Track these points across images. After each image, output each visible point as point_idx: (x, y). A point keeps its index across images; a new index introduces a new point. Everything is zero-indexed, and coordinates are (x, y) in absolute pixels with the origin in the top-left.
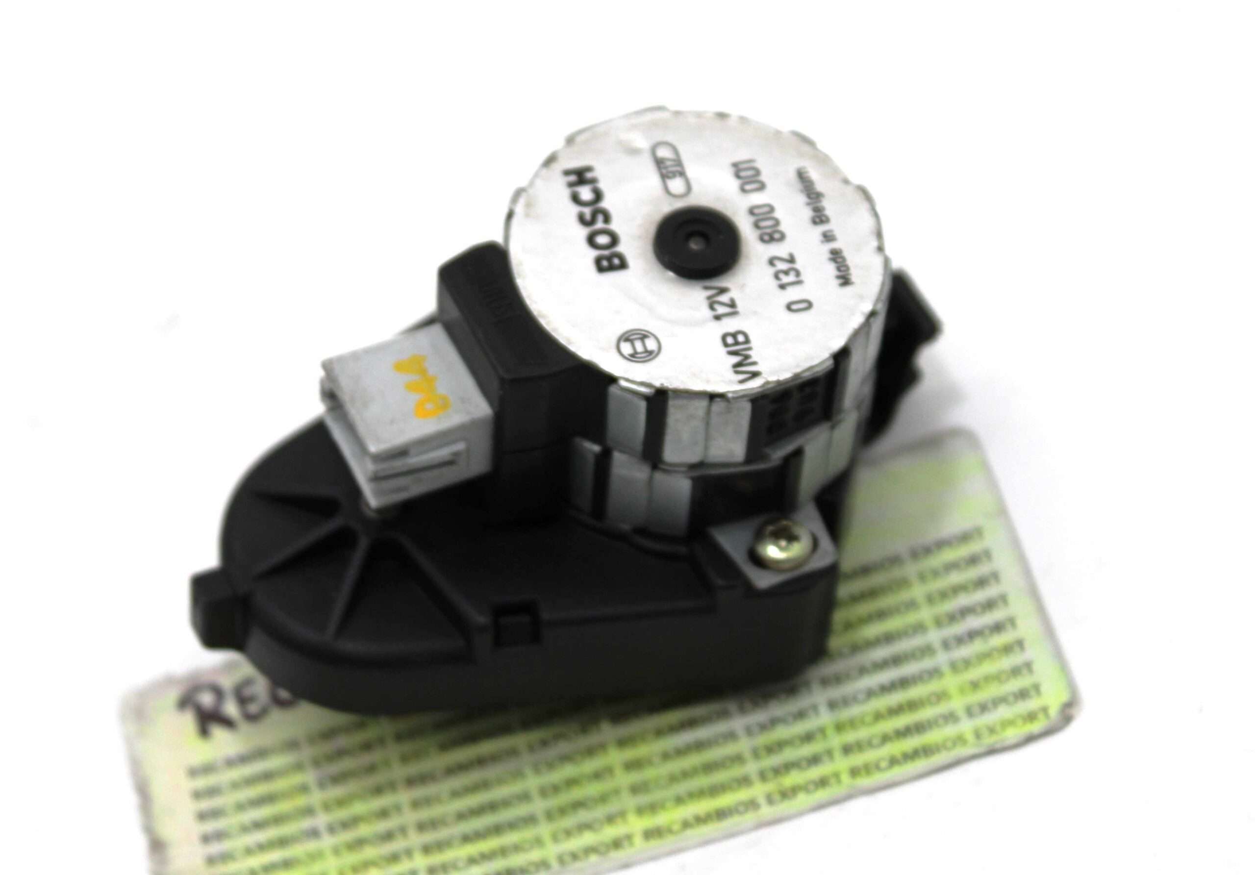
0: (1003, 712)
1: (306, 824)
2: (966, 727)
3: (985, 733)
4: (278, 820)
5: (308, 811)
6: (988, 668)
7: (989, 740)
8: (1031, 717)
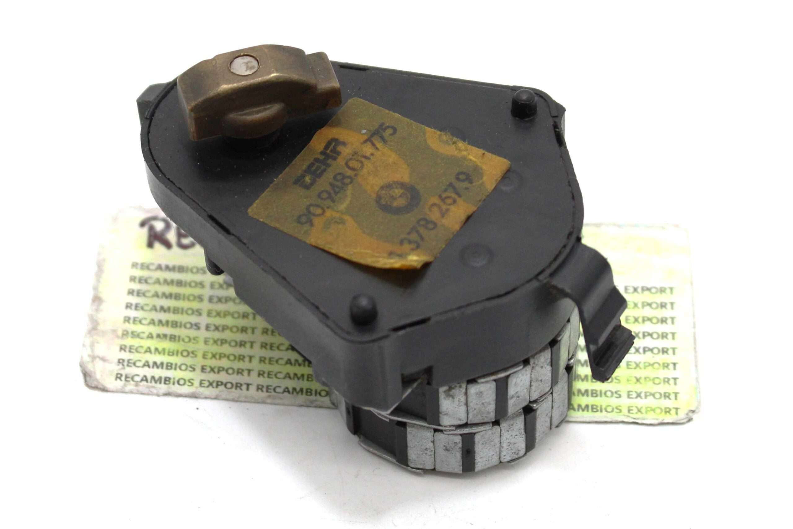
0: (650, 402)
1: (194, 319)
2: (624, 402)
3: (635, 410)
4: (176, 311)
5: (198, 312)
6: (650, 372)
7: (635, 416)
8: (668, 411)
